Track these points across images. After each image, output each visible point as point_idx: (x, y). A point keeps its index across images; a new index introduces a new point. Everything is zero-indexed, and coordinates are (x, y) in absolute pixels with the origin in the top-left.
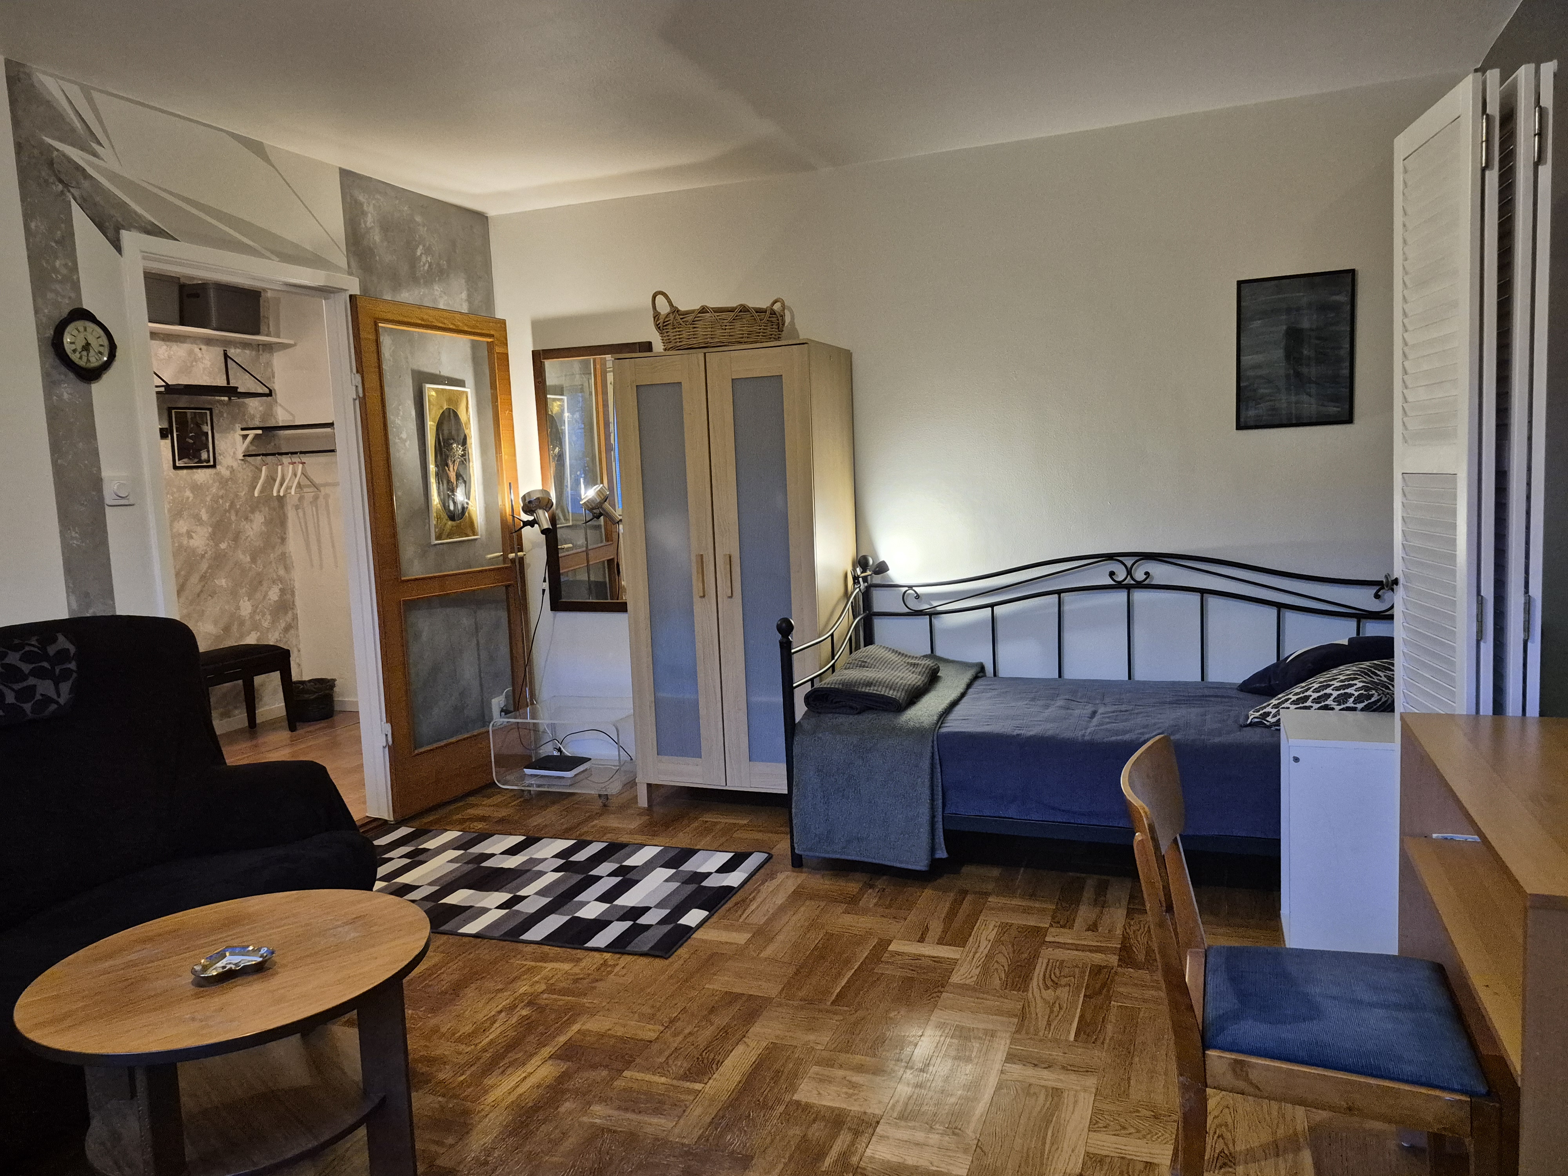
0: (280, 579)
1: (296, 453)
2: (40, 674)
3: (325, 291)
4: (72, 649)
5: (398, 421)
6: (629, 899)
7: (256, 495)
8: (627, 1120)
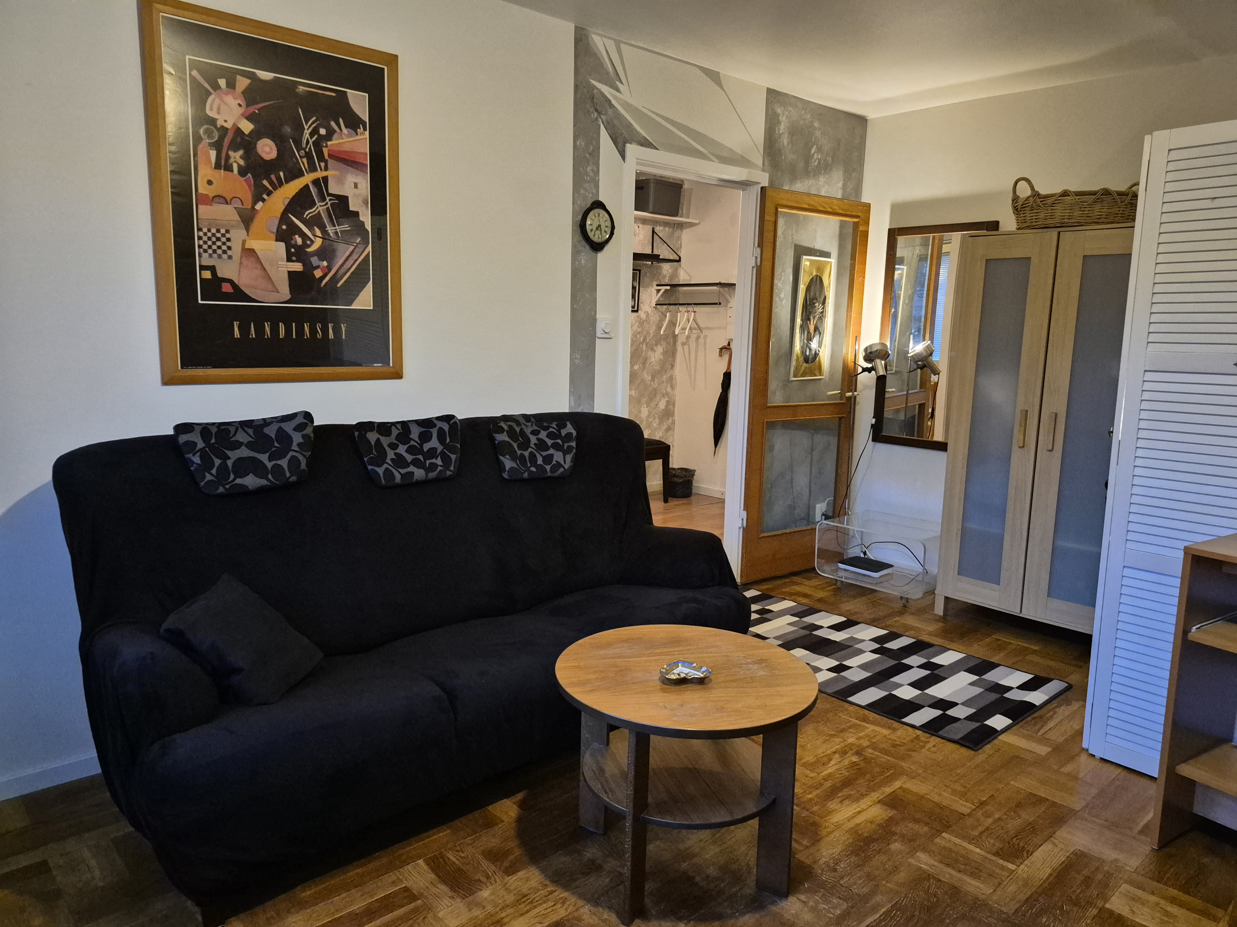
0: (667, 394)
1: (691, 304)
2: (556, 447)
3: (744, 185)
4: (574, 433)
5: (780, 285)
6: (938, 691)
7: (662, 333)
8: (949, 874)
